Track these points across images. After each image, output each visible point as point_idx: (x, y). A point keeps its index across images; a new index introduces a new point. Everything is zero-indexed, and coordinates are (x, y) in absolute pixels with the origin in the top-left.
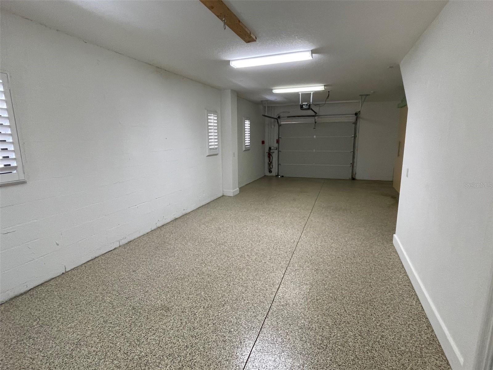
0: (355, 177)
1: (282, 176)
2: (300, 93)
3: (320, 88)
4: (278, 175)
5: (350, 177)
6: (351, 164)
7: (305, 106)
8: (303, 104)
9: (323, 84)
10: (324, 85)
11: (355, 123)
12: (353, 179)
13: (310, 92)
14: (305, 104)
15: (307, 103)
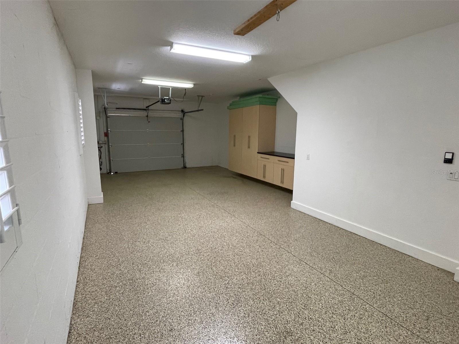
0: (186, 166)
1: (116, 173)
2: (160, 87)
3: (188, 85)
4: (110, 172)
5: (183, 166)
6: (182, 155)
7: (166, 100)
8: (165, 98)
9: (192, 82)
10: (194, 83)
11: (182, 119)
12: (185, 167)
13: (170, 87)
14: (166, 98)
15: (168, 98)
